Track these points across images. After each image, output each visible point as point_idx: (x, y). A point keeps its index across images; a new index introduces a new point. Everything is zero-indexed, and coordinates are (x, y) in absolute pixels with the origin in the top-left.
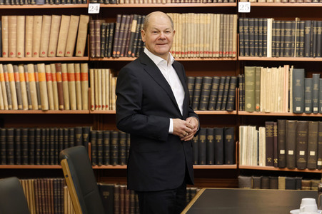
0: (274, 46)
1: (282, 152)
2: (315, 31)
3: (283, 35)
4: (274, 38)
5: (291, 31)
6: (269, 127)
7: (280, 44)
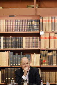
0: (4, 45)
1: (6, 78)
2: (16, 40)
3: (6, 42)
4: (4, 43)
5: (9, 41)
6: (2, 71)
7: (5, 45)
